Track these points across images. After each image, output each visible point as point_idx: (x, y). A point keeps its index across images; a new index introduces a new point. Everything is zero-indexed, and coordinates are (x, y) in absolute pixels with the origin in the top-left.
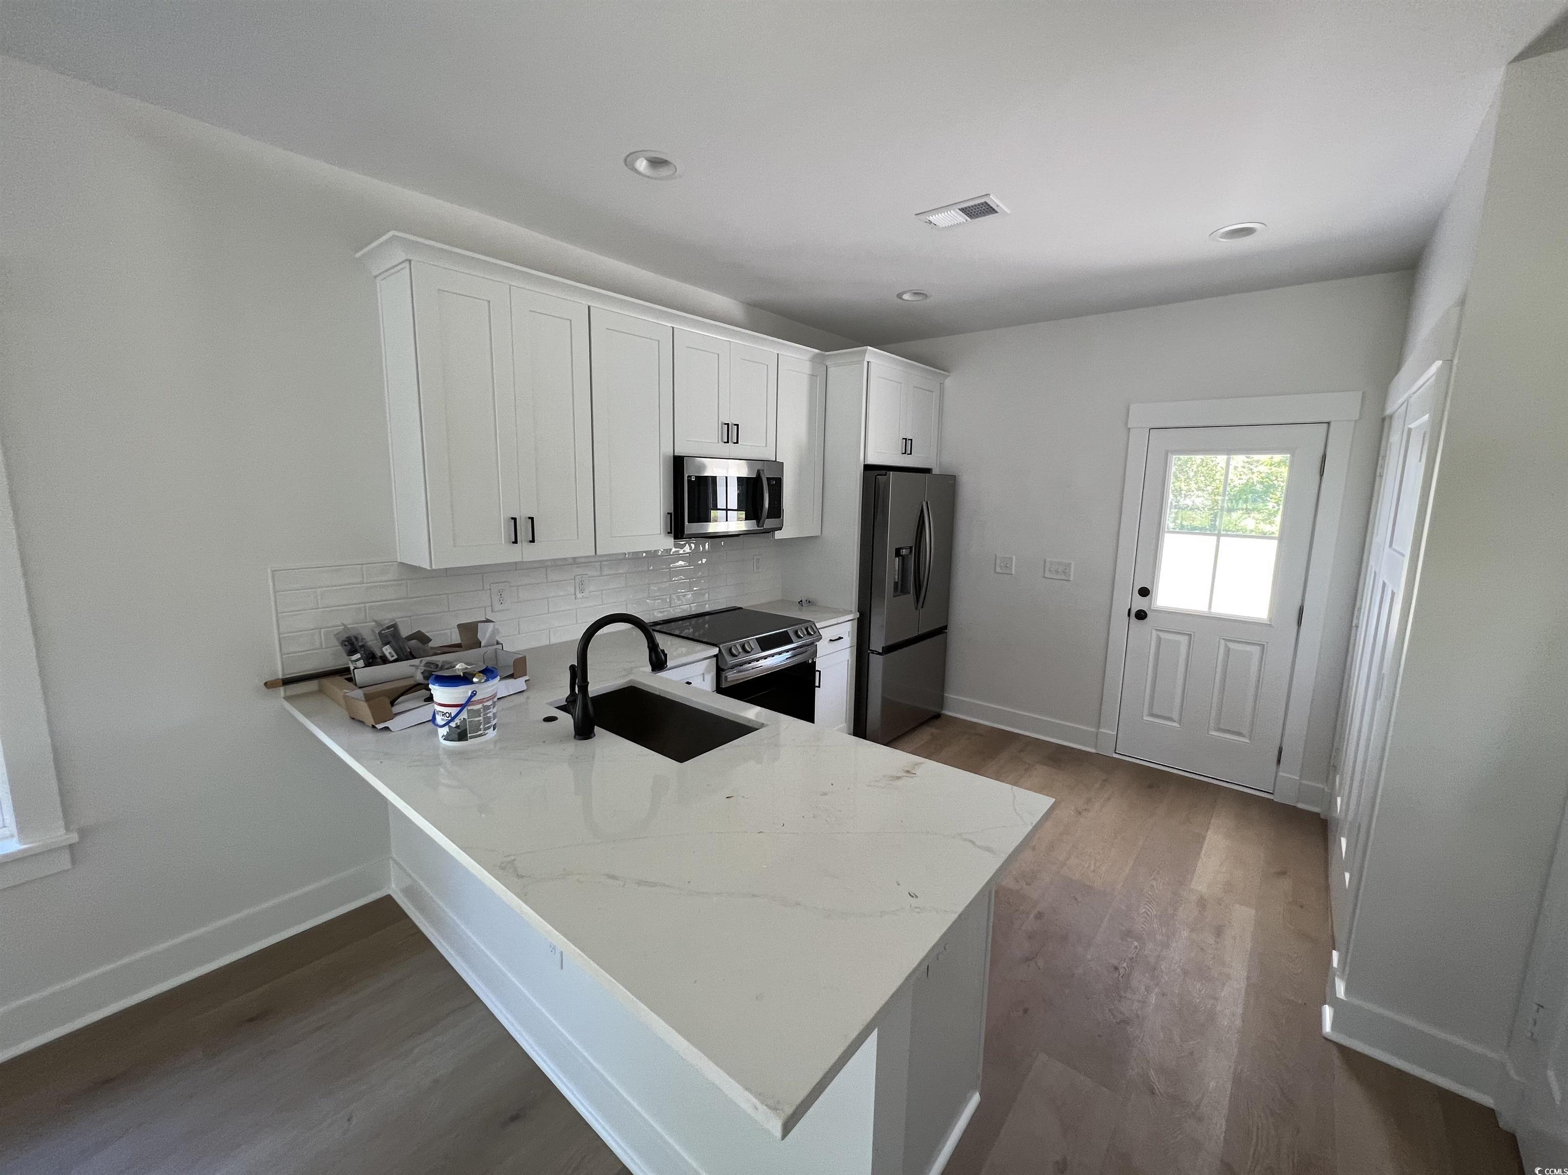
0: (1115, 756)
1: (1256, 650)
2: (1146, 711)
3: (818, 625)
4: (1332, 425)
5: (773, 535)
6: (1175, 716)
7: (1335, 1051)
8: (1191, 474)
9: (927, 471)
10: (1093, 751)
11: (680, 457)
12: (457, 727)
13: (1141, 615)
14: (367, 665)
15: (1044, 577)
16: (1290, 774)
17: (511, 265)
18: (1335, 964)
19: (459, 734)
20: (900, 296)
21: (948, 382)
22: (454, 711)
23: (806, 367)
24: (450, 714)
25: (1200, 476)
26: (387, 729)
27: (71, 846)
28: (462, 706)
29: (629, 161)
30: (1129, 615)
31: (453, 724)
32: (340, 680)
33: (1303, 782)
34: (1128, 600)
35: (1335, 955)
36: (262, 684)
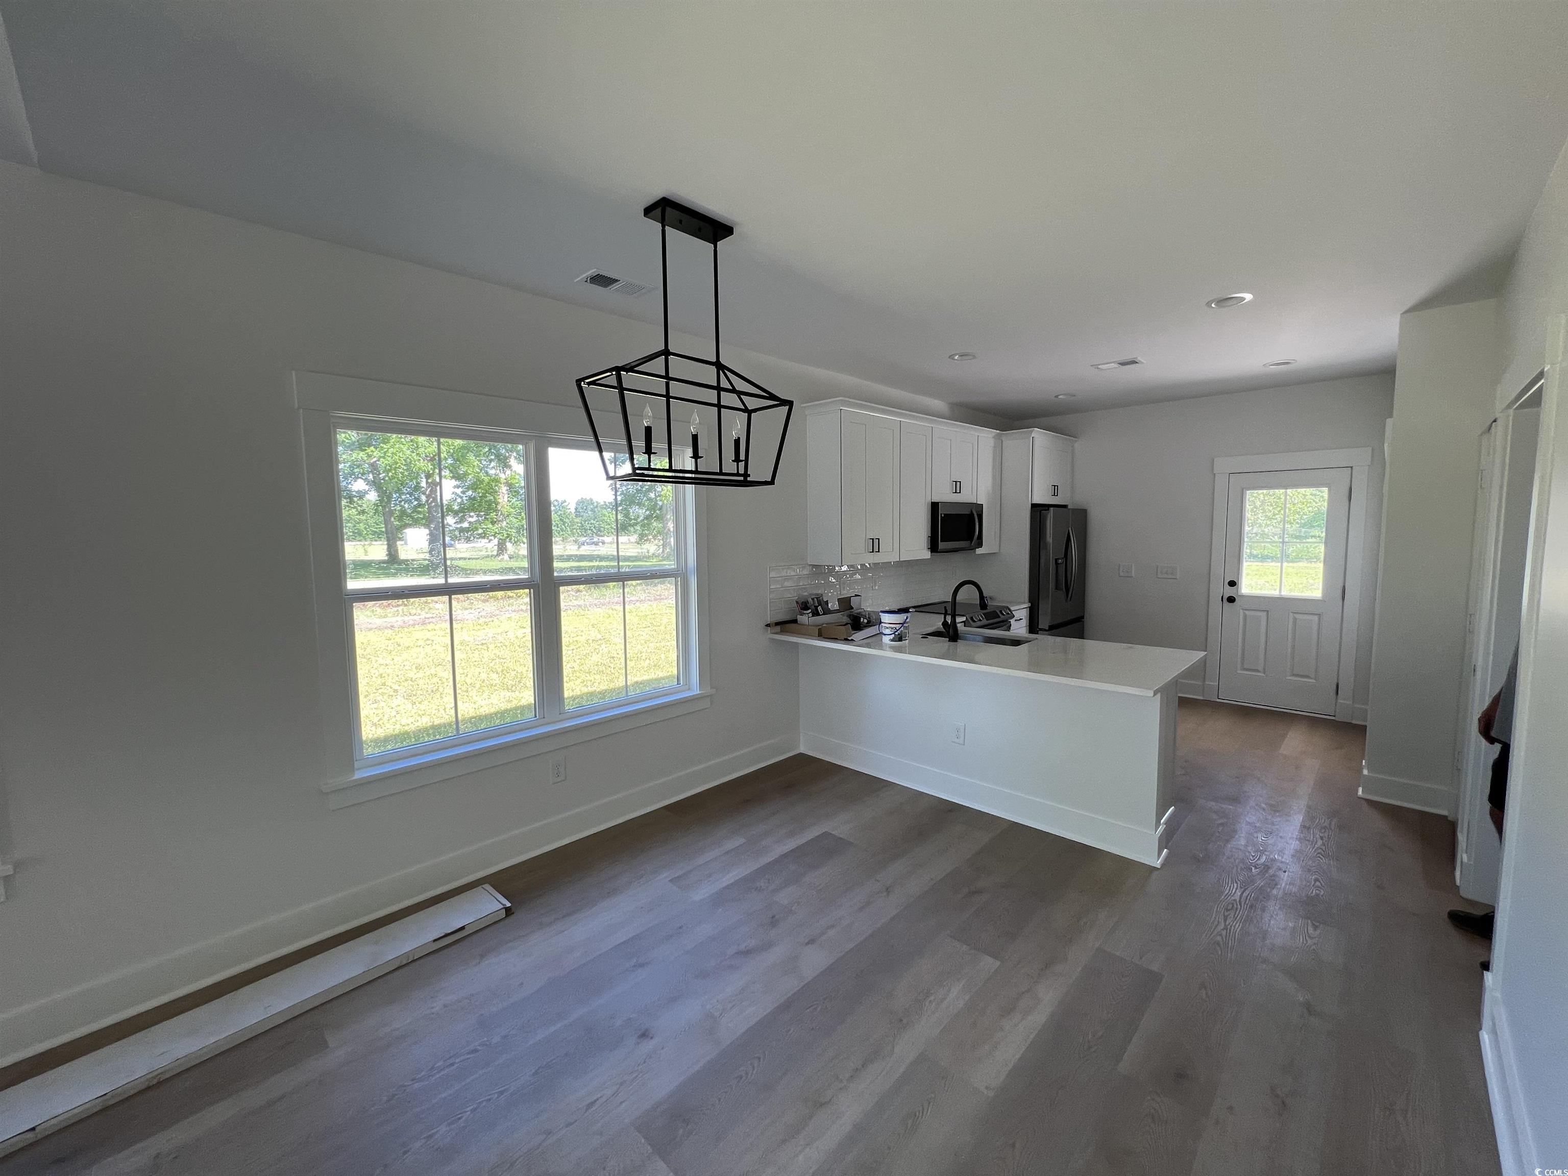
0: (1218, 700)
1: (1316, 618)
2: (1239, 666)
3: (1012, 609)
4: (1354, 468)
5: (975, 552)
6: (1261, 669)
7: (1364, 802)
8: (1258, 503)
9: (1065, 506)
10: (1201, 698)
11: (935, 503)
12: (899, 634)
13: (1231, 600)
14: (813, 616)
15: (1157, 578)
16: (1344, 700)
17: (888, 408)
18: (1364, 764)
19: (899, 638)
20: (1056, 397)
21: (1076, 445)
22: (898, 626)
23: (991, 442)
24: (896, 629)
25: (1268, 505)
26: (852, 640)
27: (711, 695)
28: (902, 624)
29: (951, 357)
30: (1222, 600)
31: (897, 633)
32: (793, 625)
33: (1355, 706)
34: (1221, 590)
35: (1364, 761)
36: (763, 626)
